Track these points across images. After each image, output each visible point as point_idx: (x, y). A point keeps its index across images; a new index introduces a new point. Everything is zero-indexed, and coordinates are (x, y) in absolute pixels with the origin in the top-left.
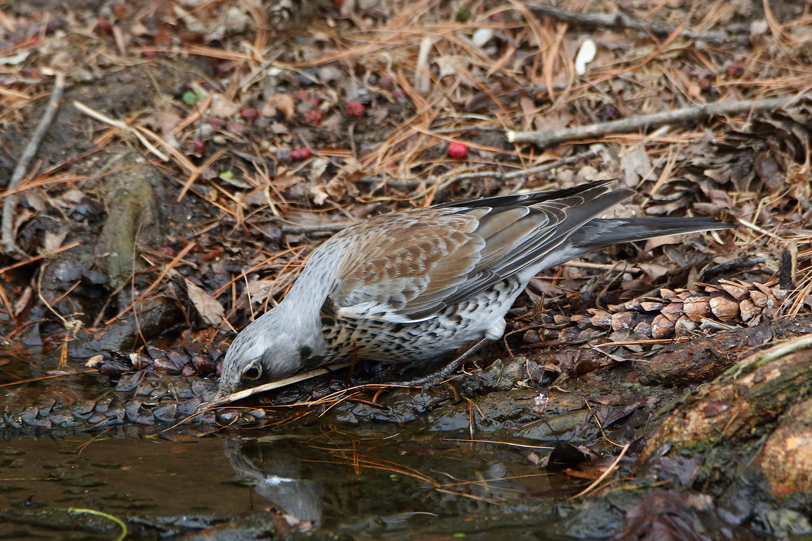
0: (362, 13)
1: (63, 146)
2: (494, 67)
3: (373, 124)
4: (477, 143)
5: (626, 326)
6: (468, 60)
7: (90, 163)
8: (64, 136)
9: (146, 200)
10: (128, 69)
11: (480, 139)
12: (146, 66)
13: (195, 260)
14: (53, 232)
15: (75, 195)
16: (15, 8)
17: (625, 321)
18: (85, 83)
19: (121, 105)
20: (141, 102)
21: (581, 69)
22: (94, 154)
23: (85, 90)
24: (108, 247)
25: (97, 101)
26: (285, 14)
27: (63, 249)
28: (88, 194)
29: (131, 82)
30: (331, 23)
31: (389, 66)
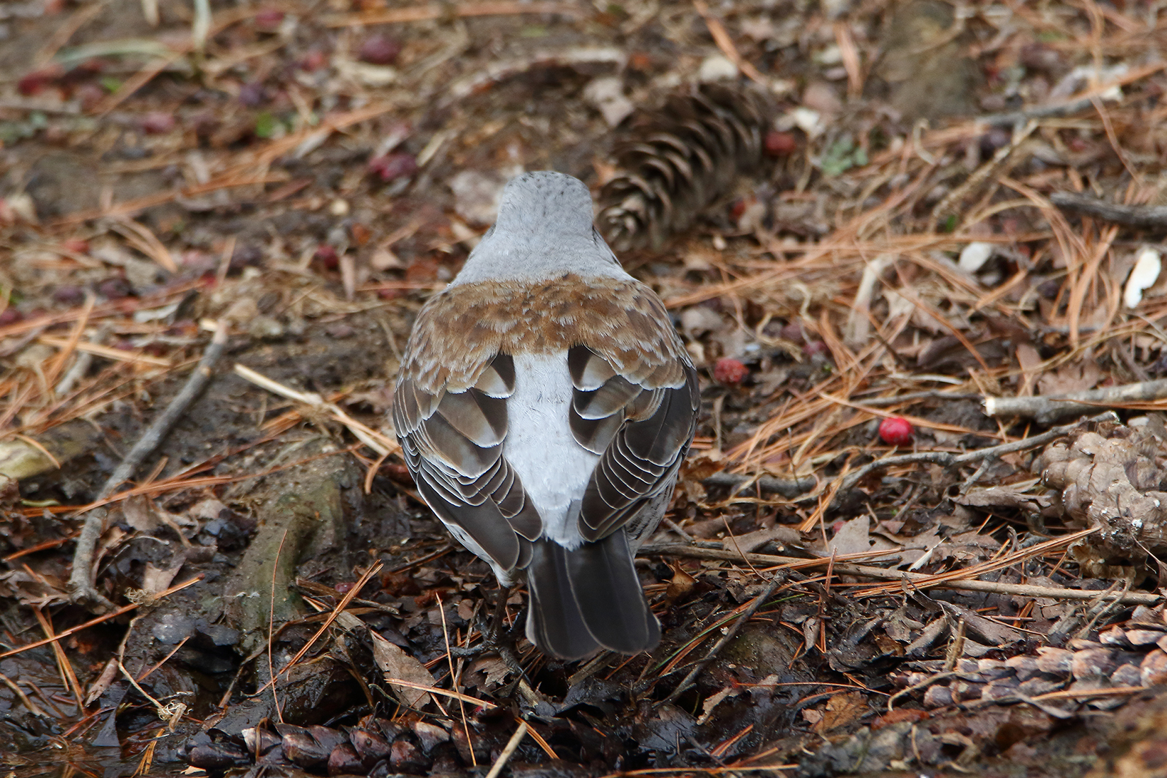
0: (777, 228)
1: (210, 436)
2: (984, 301)
3: (758, 395)
4: (934, 421)
5: (1097, 670)
6: (944, 291)
7: (248, 460)
8: (214, 421)
9: (327, 510)
10: (349, 317)
11: (940, 413)
12: (380, 312)
13: (399, 604)
14: (159, 565)
15: (209, 508)
16: (186, 238)
17: (1096, 663)
18: (268, 340)
19: (325, 372)
20: (362, 369)
21: (1133, 298)
22: (259, 446)
23: (268, 353)
24: (245, 583)
25: (284, 368)
26: (630, 223)
27: (172, 591)
28: (232, 506)
29: (349, 337)
30: (719, 243)
31: (806, 305)
